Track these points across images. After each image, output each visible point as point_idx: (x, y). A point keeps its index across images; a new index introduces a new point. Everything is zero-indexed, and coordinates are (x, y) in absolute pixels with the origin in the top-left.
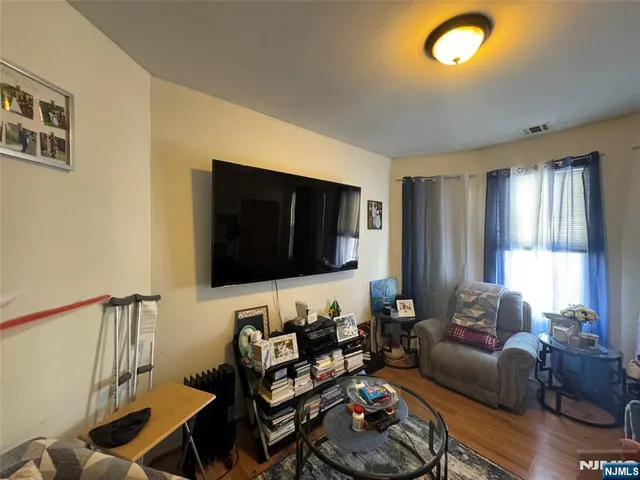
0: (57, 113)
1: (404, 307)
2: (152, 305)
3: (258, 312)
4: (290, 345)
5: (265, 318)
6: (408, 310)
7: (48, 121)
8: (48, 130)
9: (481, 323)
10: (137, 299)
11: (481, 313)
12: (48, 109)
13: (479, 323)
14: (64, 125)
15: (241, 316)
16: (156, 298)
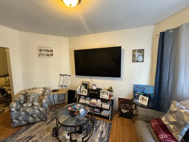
0: (51, 51)
1: (143, 99)
2: (68, 77)
3: (87, 83)
4: (85, 92)
5: (88, 85)
6: (144, 101)
7: (51, 52)
8: (51, 53)
9: (172, 127)
10: (66, 75)
11: (175, 121)
12: (50, 51)
13: (171, 126)
14: (53, 52)
15: (83, 83)
16: (70, 76)
